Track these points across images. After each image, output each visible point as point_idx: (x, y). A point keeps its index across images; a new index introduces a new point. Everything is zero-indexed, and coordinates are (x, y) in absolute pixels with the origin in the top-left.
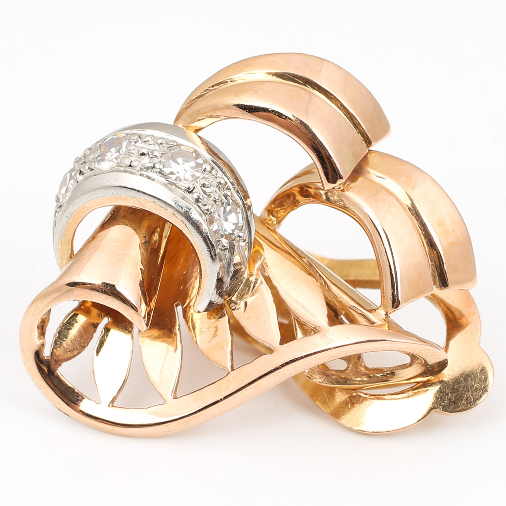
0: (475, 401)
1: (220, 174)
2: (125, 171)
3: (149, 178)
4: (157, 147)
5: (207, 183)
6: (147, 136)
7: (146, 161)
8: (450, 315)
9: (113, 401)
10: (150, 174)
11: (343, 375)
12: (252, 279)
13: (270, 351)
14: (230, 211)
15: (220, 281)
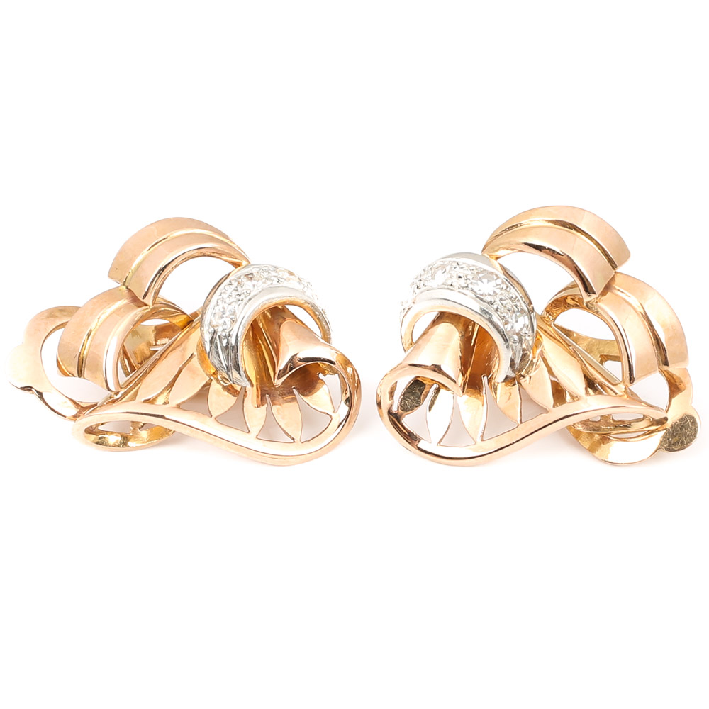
0: (687, 444)
1: (513, 290)
2: (448, 289)
3: (464, 294)
4: (469, 272)
5: (503, 298)
6: (464, 264)
7: (462, 282)
8: (672, 381)
9: (440, 442)
10: (465, 291)
11: (597, 425)
12: (535, 361)
13: (546, 411)
14: (519, 316)
15: (512, 361)
